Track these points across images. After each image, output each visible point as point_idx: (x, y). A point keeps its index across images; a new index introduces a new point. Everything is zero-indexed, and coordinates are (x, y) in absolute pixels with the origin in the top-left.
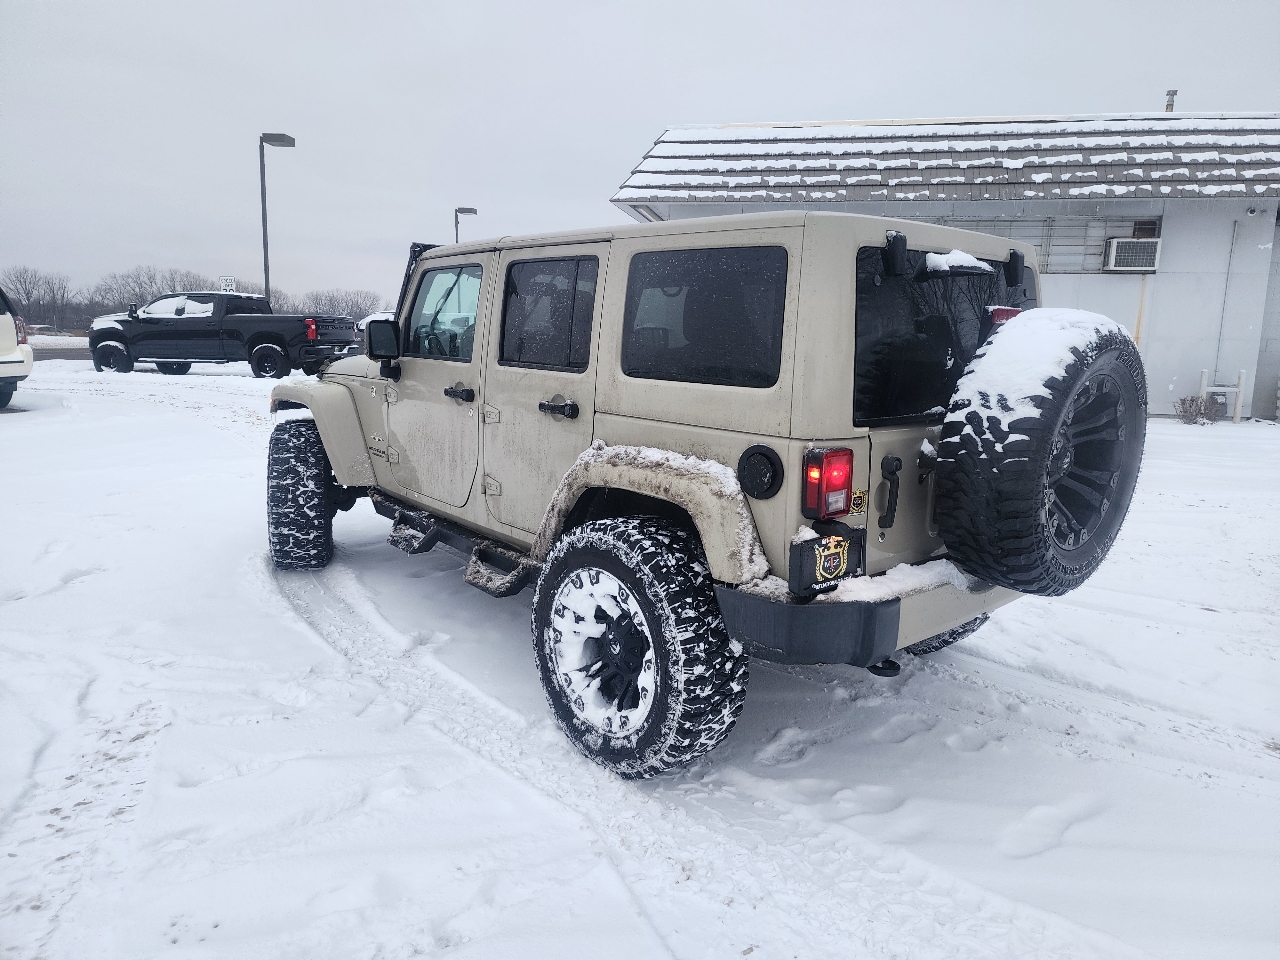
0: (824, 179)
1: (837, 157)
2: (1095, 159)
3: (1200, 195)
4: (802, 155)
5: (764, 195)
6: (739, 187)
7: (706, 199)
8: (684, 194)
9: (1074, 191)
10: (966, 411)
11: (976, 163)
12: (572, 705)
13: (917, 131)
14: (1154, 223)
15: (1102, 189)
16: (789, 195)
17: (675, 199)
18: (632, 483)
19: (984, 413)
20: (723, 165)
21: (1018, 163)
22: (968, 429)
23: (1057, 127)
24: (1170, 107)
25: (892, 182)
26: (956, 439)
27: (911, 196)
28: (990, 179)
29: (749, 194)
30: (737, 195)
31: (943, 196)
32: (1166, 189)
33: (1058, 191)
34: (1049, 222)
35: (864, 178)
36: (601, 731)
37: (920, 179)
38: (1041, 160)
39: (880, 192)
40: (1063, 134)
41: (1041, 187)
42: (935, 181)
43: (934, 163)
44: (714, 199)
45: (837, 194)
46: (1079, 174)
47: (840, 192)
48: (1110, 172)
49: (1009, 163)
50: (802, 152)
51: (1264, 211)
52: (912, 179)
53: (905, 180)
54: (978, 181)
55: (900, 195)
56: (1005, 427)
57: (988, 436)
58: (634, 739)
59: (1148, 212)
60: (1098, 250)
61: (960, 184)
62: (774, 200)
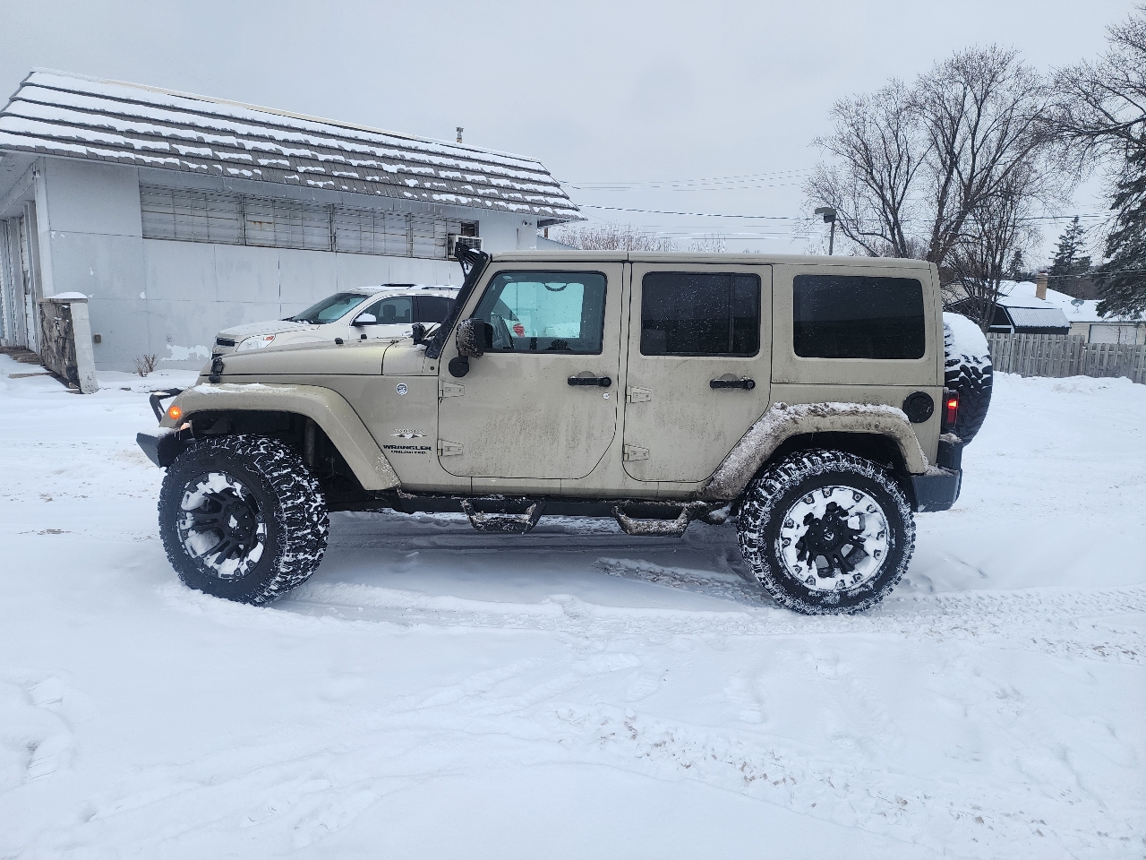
0: (235, 156)
1: (242, 136)
2: (443, 174)
3: (507, 210)
4: (206, 128)
5: (178, 164)
6: (146, 151)
7: (111, 159)
8: (82, 149)
9: (436, 197)
10: (960, 365)
11: (363, 163)
12: (805, 584)
13: (310, 126)
14: (473, 225)
15: (452, 197)
16: (205, 167)
17: (69, 153)
18: (845, 427)
19: (969, 365)
20: (122, 125)
21: (393, 168)
22: (962, 374)
23: (413, 144)
24: (459, 139)
25: (301, 169)
26: (957, 379)
27: (321, 184)
28: (377, 178)
29: (161, 160)
30: (148, 159)
31: (346, 188)
32: (489, 203)
33: (424, 195)
34: (409, 217)
35: (274, 161)
36: (835, 591)
37: (323, 170)
38: (408, 169)
39: (293, 177)
40: (416, 150)
41: (413, 190)
42: (336, 174)
43: (331, 157)
44: (119, 160)
45: (253, 172)
46: (435, 184)
47: (255, 171)
48: (454, 185)
49: (386, 167)
50: (207, 125)
51: (530, 224)
52: (317, 169)
53: (311, 168)
54: (369, 178)
55: (311, 182)
56: (980, 371)
57: (973, 376)
58: (871, 584)
59: (469, 218)
60: (442, 243)
61: (356, 179)
62: (190, 170)
